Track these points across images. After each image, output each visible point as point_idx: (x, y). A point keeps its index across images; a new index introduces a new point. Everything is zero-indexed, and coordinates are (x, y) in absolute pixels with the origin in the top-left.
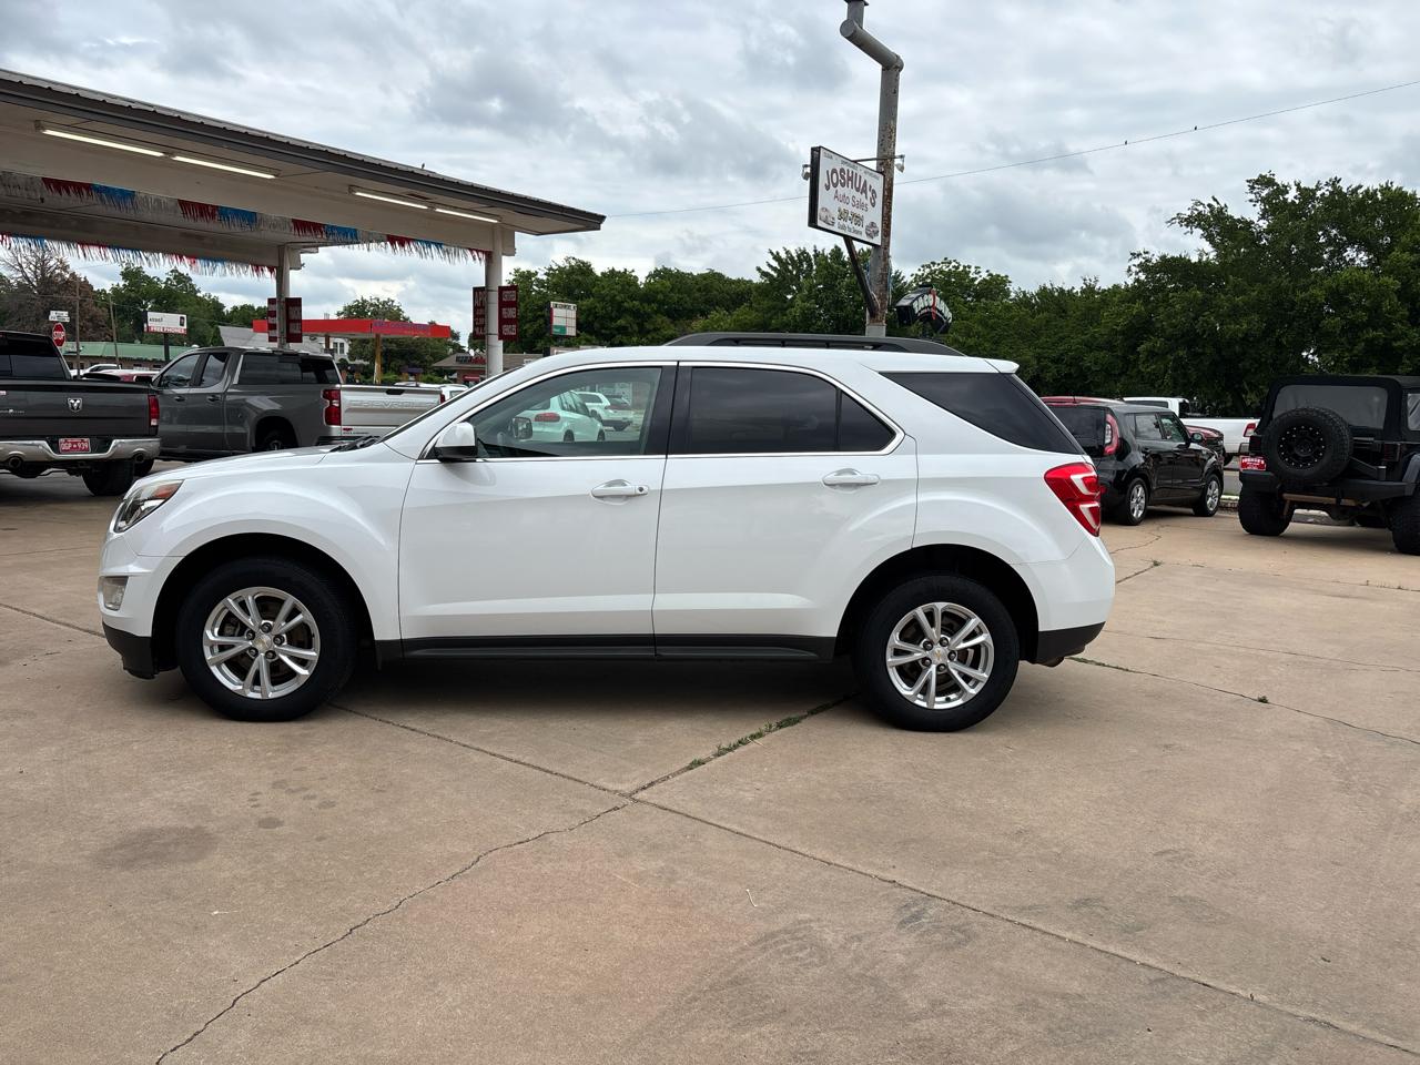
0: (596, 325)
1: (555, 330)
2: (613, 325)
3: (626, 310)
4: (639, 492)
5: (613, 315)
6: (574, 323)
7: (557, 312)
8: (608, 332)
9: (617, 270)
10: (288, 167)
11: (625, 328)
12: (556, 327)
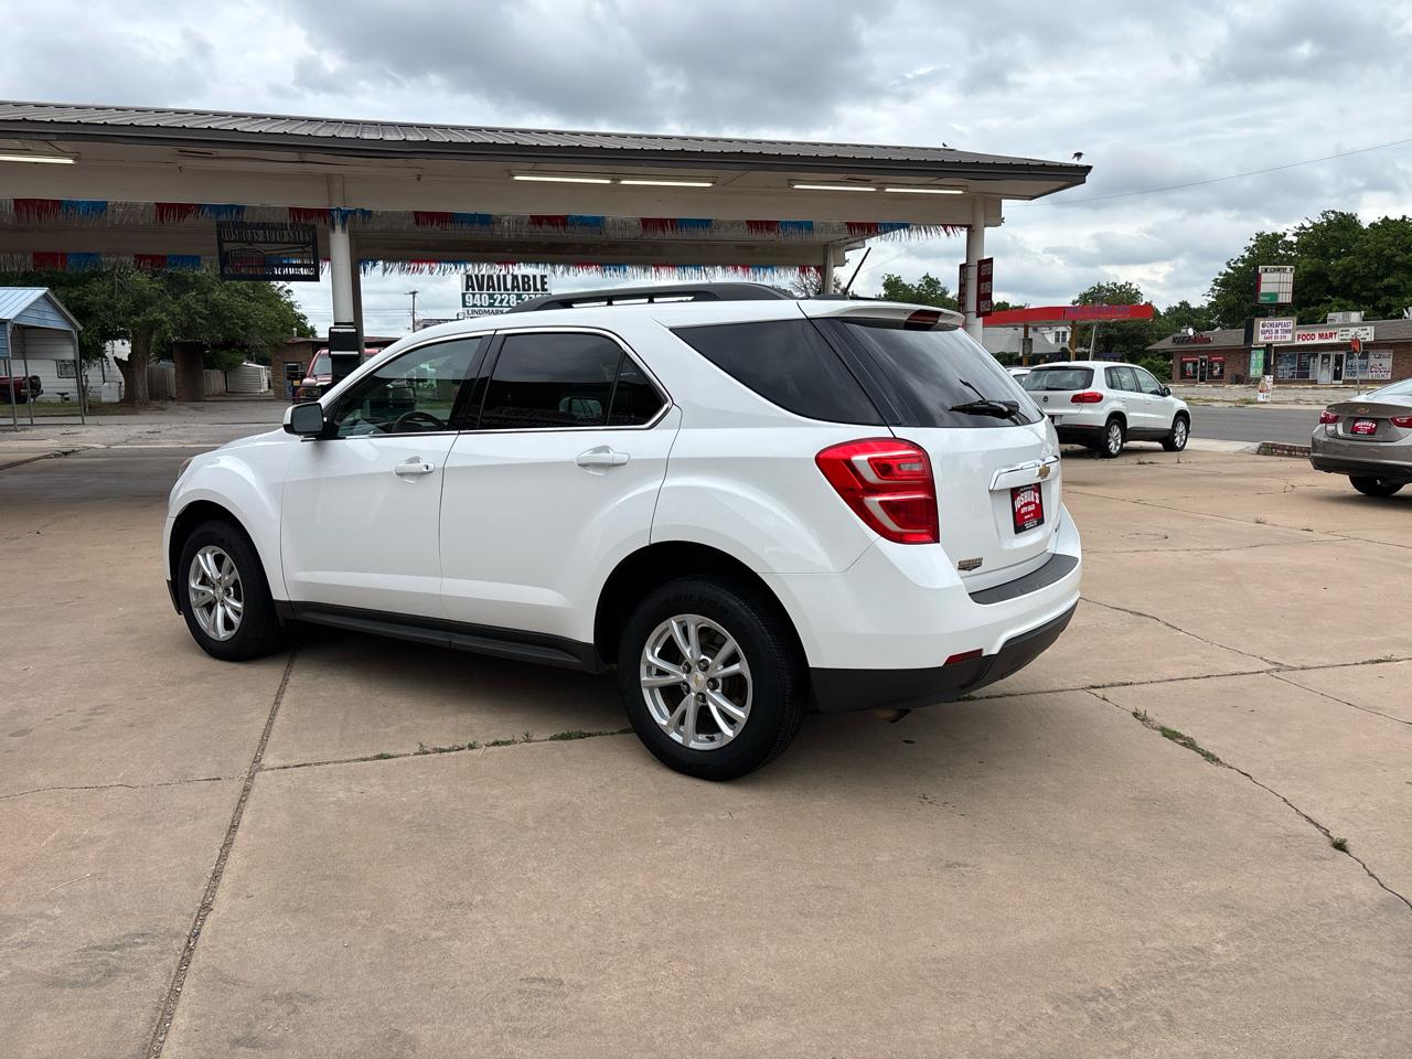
0: (1356, 286)
1: (1262, 298)
2: (1379, 285)
3: (1398, 266)
4: (425, 470)
5: (1379, 273)
6: (1290, 288)
7: (1265, 277)
8: (1370, 294)
9: (1392, 218)
10: (726, 174)
11: (1396, 287)
12: (1266, 294)
